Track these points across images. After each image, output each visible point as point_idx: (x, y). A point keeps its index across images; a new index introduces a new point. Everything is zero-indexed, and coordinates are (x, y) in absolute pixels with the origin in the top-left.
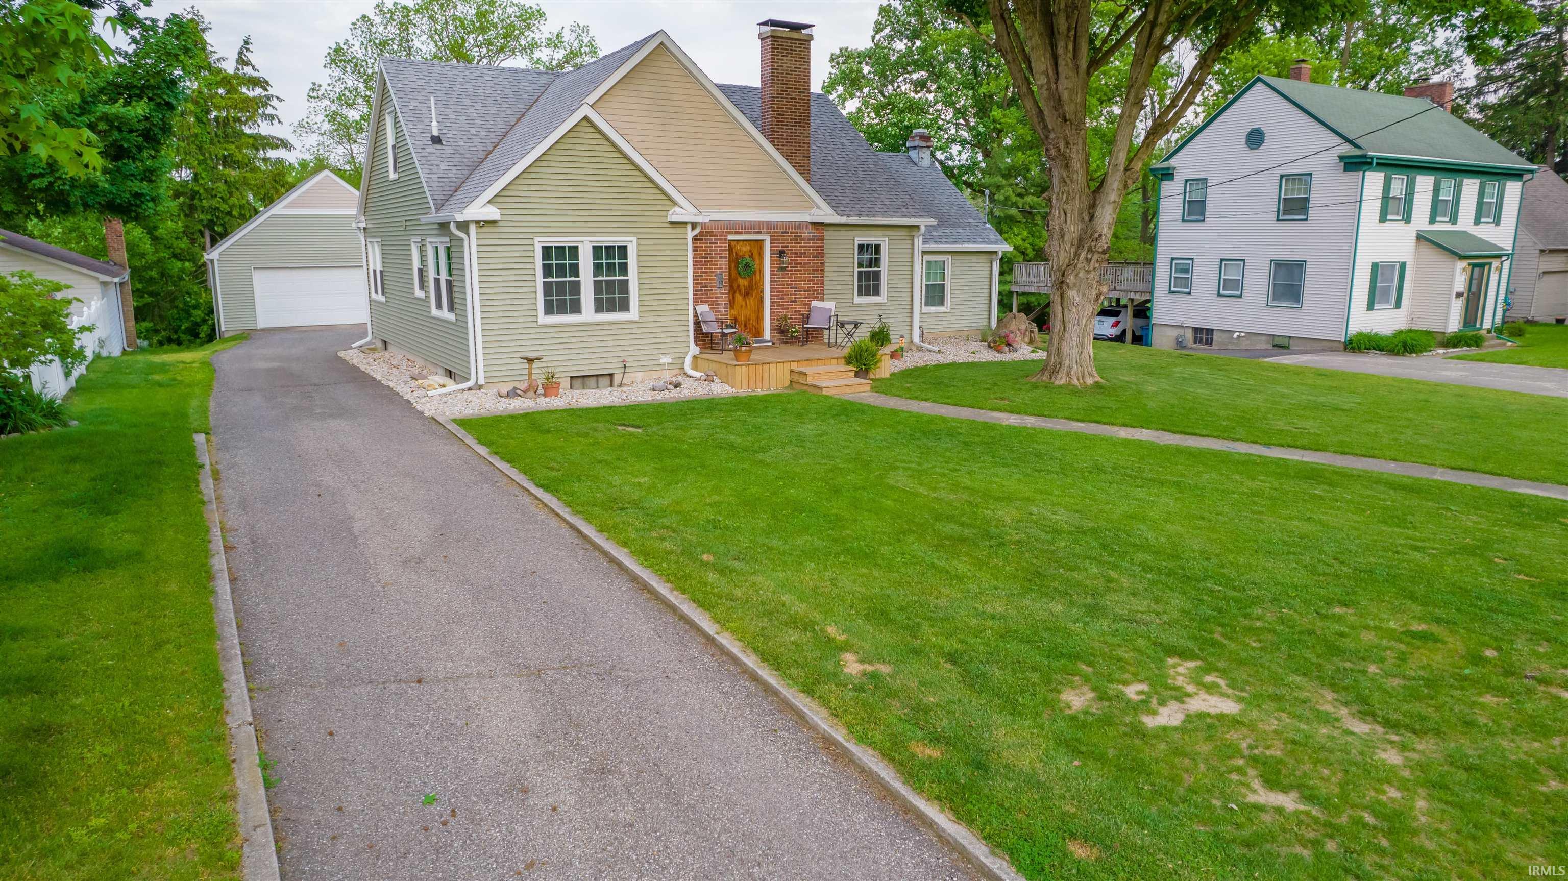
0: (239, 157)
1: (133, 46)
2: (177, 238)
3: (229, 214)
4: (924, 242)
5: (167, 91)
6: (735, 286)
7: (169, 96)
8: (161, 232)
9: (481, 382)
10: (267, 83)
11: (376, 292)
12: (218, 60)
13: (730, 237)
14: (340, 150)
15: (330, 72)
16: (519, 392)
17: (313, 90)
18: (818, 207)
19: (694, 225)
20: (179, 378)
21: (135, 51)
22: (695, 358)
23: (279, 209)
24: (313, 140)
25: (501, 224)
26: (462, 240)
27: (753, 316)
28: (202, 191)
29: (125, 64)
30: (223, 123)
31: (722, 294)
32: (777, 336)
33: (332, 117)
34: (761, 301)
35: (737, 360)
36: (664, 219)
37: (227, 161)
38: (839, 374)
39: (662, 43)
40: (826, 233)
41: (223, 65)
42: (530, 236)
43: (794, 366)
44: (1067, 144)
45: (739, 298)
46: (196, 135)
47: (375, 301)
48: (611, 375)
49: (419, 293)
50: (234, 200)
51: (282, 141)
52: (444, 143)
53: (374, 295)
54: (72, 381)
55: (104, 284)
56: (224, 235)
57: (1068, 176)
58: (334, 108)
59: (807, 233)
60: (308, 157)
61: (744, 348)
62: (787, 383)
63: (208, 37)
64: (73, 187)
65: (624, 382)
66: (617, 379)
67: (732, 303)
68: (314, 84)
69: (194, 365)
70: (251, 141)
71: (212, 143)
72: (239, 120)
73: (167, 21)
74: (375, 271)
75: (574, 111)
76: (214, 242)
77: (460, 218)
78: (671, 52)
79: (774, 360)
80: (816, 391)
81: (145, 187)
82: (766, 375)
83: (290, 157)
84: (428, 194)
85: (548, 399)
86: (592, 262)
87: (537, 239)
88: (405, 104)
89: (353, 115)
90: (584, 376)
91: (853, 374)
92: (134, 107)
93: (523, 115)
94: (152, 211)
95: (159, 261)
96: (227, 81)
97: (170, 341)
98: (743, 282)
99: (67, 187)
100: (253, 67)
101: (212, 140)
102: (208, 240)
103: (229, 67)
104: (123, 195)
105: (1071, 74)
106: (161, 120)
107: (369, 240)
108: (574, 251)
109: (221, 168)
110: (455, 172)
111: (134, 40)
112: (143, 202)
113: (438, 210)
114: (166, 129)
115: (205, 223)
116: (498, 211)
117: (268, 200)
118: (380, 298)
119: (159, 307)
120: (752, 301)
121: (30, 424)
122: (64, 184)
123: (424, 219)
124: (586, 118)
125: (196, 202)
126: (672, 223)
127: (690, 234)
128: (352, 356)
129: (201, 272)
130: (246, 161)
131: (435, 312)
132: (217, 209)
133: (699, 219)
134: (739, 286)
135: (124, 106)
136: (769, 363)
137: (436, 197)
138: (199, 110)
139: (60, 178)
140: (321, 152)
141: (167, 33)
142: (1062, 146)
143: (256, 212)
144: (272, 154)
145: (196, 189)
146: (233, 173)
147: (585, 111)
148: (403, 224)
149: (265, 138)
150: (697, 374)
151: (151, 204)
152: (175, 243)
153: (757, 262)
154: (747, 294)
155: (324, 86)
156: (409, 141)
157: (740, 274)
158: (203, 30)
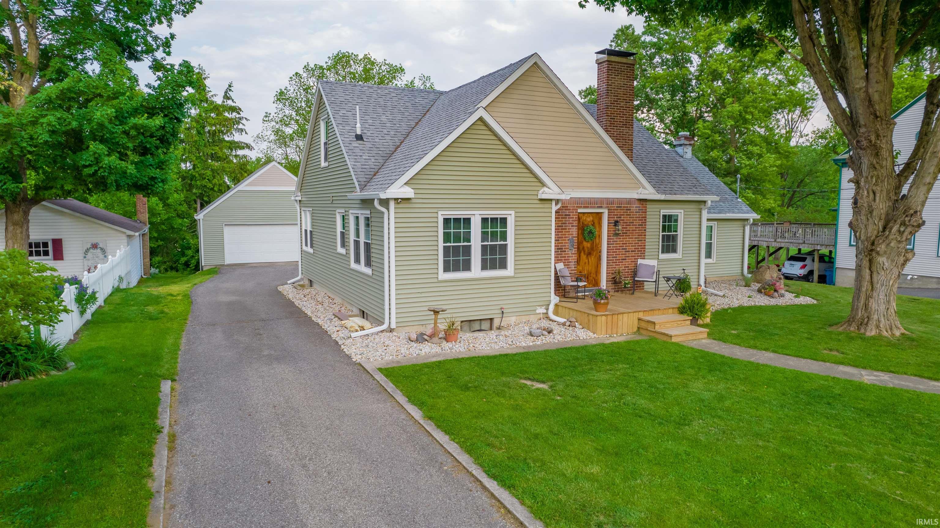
0: (220, 154)
1: (159, 82)
2: (180, 204)
3: (212, 189)
4: (708, 213)
5: (177, 110)
6: (581, 247)
7: (178, 113)
8: (170, 201)
9: (393, 326)
10: (240, 109)
11: (306, 245)
12: (212, 96)
13: (580, 211)
14: (280, 151)
15: (276, 105)
16: (426, 337)
17: (266, 116)
18: (644, 188)
19: (557, 201)
20: (166, 310)
21: (159, 85)
22: (556, 305)
23: (243, 186)
24: (264, 145)
25: (414, 201)
26: (383, 213)
27: (593, 271)
28: (197, 175)
29: (153, 95)
30: (213, 134)
31: (572, 254)
32: (612, 286)
33: (277, 132)
34: (599, 259)
35: (596, 311)
36: (535, 197)
37: (214, 157)
38: (679, 323)
39: (535, 63)
40: (648, 206)
41: (215, 99)
42: (435, 210)
43: (641, 315)
44: (878, 136)
45: (583, 257)
46: (196, 141)
47: (305, 252)
48: (491, 320)
49: (342, 251)
50: (215, 181)
51: (247, 144)
52: (365, 140)
53: (304, 248)
54: (88, 315)
55: (129, 236)
56: (208, 203)
57: (877, 163)
58: (277, 127)
59: (635, 207)
60: (261, 155)
61: (602, 301)
62: (635, 329)
63: (207, 82)
64: (110, 173)
65: (502, 325)
66: (496, 323)
67: (578, 262)
68: (266, 113)
69: (178, 298)
70: (228, 144)
71: (205, 146)
72: (222, 132)
73: (180, 65)
74: (306, 231)
75: (471, 114)
76: (202, 206)
77: (383, 196)
78: (541, 70)
79: (627, 311)
80: (665, 338)
81: (156, 173)
82: (620, 323)
83: (252, 155)
84: (354, 177)
85: (450, 345)
86: (480, 230)
87: (440, 213)
88: (336, 112)
89: (289, 131)
90: (470, 321)
91: (689, 322)
92: (154, 120)
93: (420, 121)
94: (161, 189)
95: (168, 219)
96: (216, 108)
97: (172, 268)
98: (587, 245)
99: (106, 174)
100: (233, 100)
101: (205, 144)
102: (199, 205)
103: (219, 100)
104: (144, 178)
105: (882, 79)
106: (172, 129)
107: (303, 209)
108: (467, 221)
109: (210, 161)
110: (373, 161)
111: (159, 79)
112: (156, 183)
113: (362, 189)
114: (174, 134)
115: (198, 195)
116: (413, 191)
117: (237, 180)
118: (310, 250)
119: (167, 248)
120: (593, 259)
121: (29, 371)
122: (105, 171)
123: (350, 196)
124: (481, 119)
125: (193, 182)
126: (541, 200)
127: (554, 208)
128: (287, 290)
129: (193, 225)
130: (225, 157)
131: (353, 265)
132: (205, 186)
133: (563, 197)
134: (583, 248)
135: (147, 119)
136: (623, 313)
137: (360, 180)
138: (199, 126)
139: (102, 167)
140: (269, 152)
141: (180, 73)
142: (873, 138)
143: (229, 188)
144: (240, 152)
145: (194, 174)
146: (216, 164)
147: (481, 113)
148: (331, 199)
149: (237, 143)
150: (562, 320)
151: (161, 184)
152: (179, 208)
153: (597, 229)
154: (589, 254)
155: (273, 114)
156: (339, 138)
157: (585, 239)
158: (205, 79)
